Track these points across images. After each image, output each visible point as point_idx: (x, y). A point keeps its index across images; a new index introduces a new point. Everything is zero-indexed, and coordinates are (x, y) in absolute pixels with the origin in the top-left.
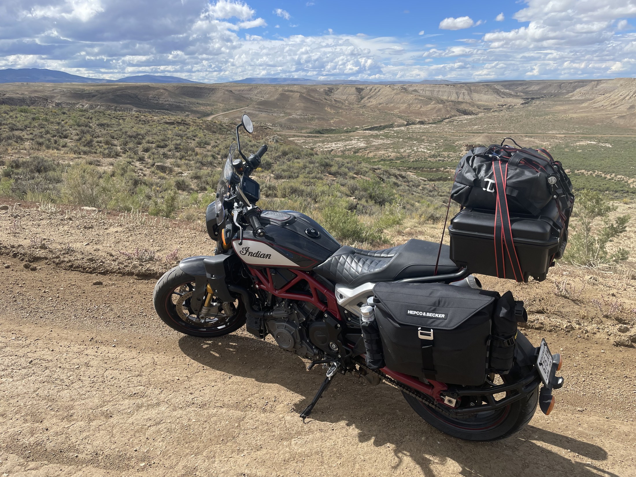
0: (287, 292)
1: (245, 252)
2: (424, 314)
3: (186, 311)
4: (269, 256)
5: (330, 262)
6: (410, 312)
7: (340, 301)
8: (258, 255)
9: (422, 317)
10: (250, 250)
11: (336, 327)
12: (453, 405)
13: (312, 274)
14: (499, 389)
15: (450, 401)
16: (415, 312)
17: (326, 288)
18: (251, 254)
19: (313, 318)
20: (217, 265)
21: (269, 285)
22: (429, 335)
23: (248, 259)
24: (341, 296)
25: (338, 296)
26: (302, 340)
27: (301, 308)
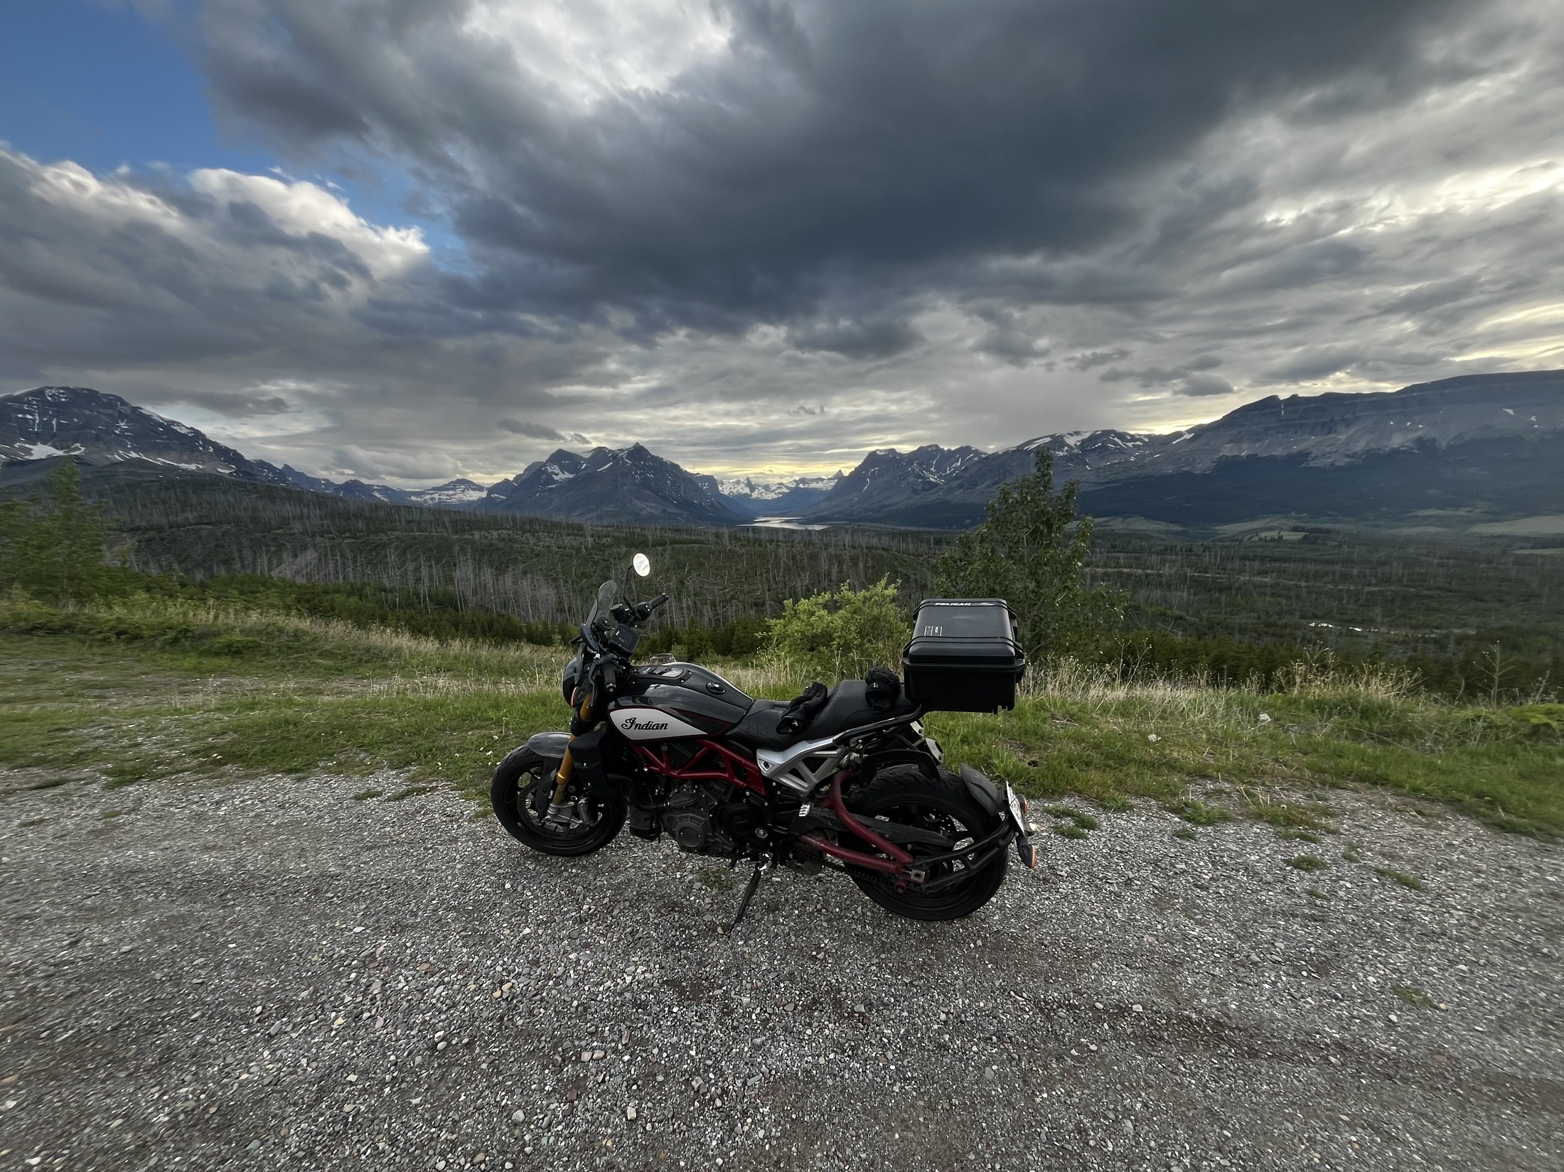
0: (691, 771)
1: (629, 725)
4: (664, 726)
5: (747, 726)
7: (765, 771)
8: (648, 726)
10: (637, 722)
11: (763, 806)
12: (921, 880)
13: (726, 742)
15: (918, 875)
17: (743, 756)
18: (639, 727)
19: (729, 800)
21: (665, 765)
23: (633, 734)
24: (766, 765)
25: (761, 766)
26: (714, 831)
27: (710, 789)
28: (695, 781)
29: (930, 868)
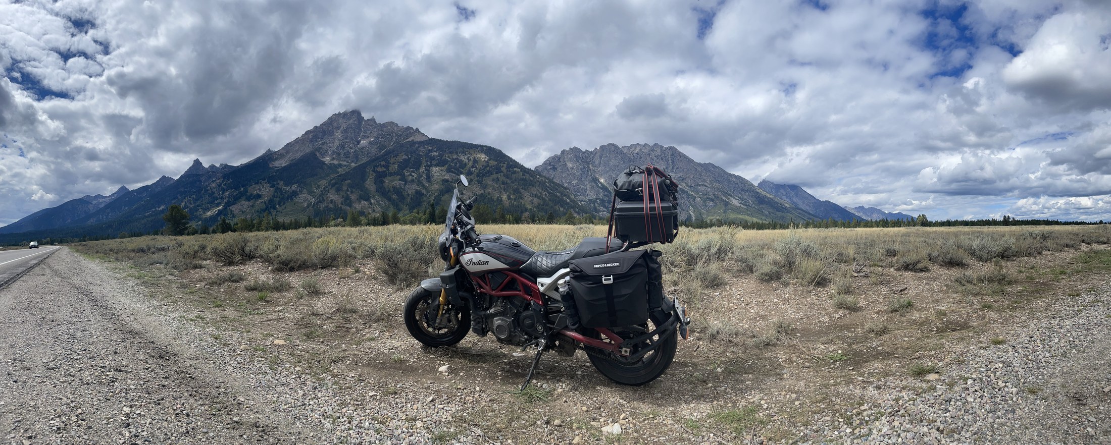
0: (502, 290)
1: (469, 263)
2: (605, 265)
3: (425, 325)
4: (487, 263)
5: (531, 261)
6: (596, 266)
7: (541, 289)
8: (479, 263)
9: (605, 267)
10: (473, 261)
11: (541, 311)
12: (628, 354)
13: (519, 272)
14: (654, 333)
15: (626, 351)
16: (599, 266)
17: (530, 281)
18: (474, 264)
19: (522, 309)
20: (450, 277)
21: (488, 288)
22: (610, 279)
23: (472, 269)
24: (542, 285)
25: (540, 287)
26: (515, 329)
27: (512, 303)
28: (506, 298)
29: (633, 347)
